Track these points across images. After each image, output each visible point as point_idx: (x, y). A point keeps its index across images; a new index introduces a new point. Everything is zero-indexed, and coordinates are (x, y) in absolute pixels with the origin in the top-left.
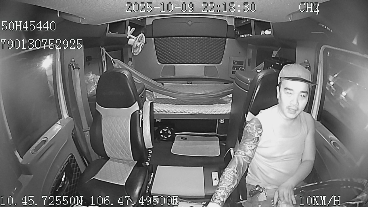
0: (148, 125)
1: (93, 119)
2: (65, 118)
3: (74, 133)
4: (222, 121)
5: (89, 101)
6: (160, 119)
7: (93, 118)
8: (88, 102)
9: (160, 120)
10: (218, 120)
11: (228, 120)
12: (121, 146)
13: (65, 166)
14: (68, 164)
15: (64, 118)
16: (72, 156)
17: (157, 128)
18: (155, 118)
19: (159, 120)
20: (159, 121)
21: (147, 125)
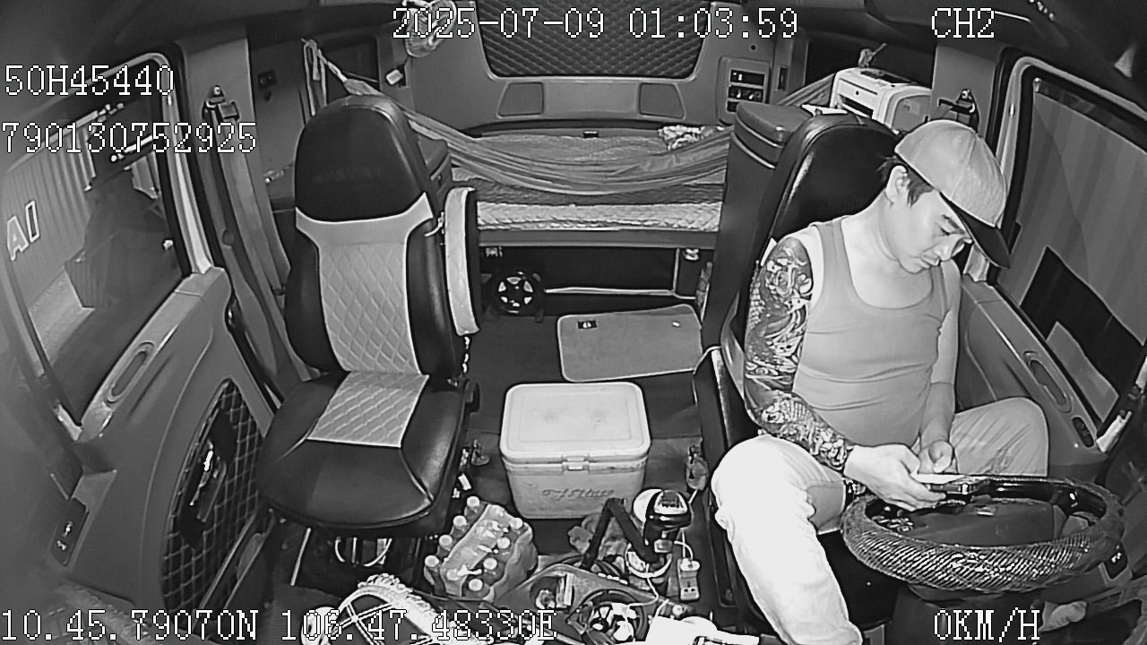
0: (460, 265)
1: (288, 263)
2: (203, 271)
3: (232, 313)
4: (691, 255)
5: (273, 210)
6: (497, 247)
7: (291, 264)
8: (271, 212)
9: (498, 250)
10: (678, 251)
11: (712, 251)
12: (381, 335)
13: (211, 420)
14: (217, 415)
15: (199, 273)
16: (232, 386)
17: (490, 276)
18: (482, 245)
19: (496, 249)
20: (493, 252)
21: (457, 267)
